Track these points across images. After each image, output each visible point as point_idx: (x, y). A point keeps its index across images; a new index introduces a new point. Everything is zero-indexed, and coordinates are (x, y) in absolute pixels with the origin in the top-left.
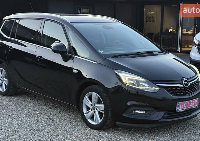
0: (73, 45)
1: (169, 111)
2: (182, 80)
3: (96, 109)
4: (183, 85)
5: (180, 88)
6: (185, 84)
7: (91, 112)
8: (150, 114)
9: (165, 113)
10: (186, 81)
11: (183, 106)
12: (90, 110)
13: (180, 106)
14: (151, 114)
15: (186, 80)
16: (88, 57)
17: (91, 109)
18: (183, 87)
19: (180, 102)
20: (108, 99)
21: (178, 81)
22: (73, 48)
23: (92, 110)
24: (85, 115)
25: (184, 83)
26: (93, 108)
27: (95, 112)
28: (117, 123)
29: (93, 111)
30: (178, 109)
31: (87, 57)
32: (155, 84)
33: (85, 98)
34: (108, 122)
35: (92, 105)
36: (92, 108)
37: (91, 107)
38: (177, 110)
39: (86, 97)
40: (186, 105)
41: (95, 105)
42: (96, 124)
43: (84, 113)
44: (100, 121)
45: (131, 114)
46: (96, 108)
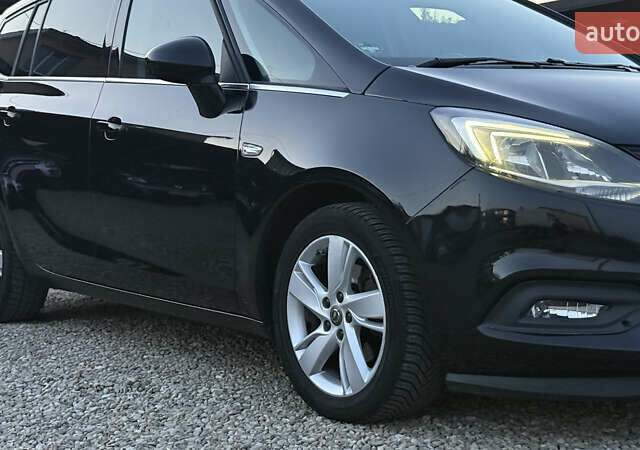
0: (250, 46)
3: (349, 319)
7: (324, 337)
12: (320, 330)
16: (310, 76)
17: (326, 321)
20: (405, 261)
22: (249, 61)
23: (327, 328)
24: (299, 354)
26: (332, 313)
27: (341, 334)
28: (451, 377)
29: (334, 329)
31: (303, 77)
33: (294, 272)
34: (403, 375)
35: (326, 303)
36: (328, 318)
37: (324, 313)
39: (299, 269)
41: (341, 300)
42: (349, 392)
43: (295, 345)
44: (367, 375)
45: (523, 321)
46: (348, 313)
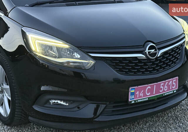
1: (115, 103)
2: (144, 46)
4: (145, 54)
5: (139, 60)
6: (149, 52)
8: (78, 108)
9: (106, 107)
10: (151, 48)
11: (144, 93)
13: (138, 93)
14: (81, 107)
15: (151, 46)
18: (145, 58)
19: (135, 86)
21: (138, 47)
25: (147, 51)
28: (30, 118)
30: (132, 99)
32: (87, 53)
38: (130, 100)
40: (150, 91)
42: (5, 116)
46: (4, 91)
